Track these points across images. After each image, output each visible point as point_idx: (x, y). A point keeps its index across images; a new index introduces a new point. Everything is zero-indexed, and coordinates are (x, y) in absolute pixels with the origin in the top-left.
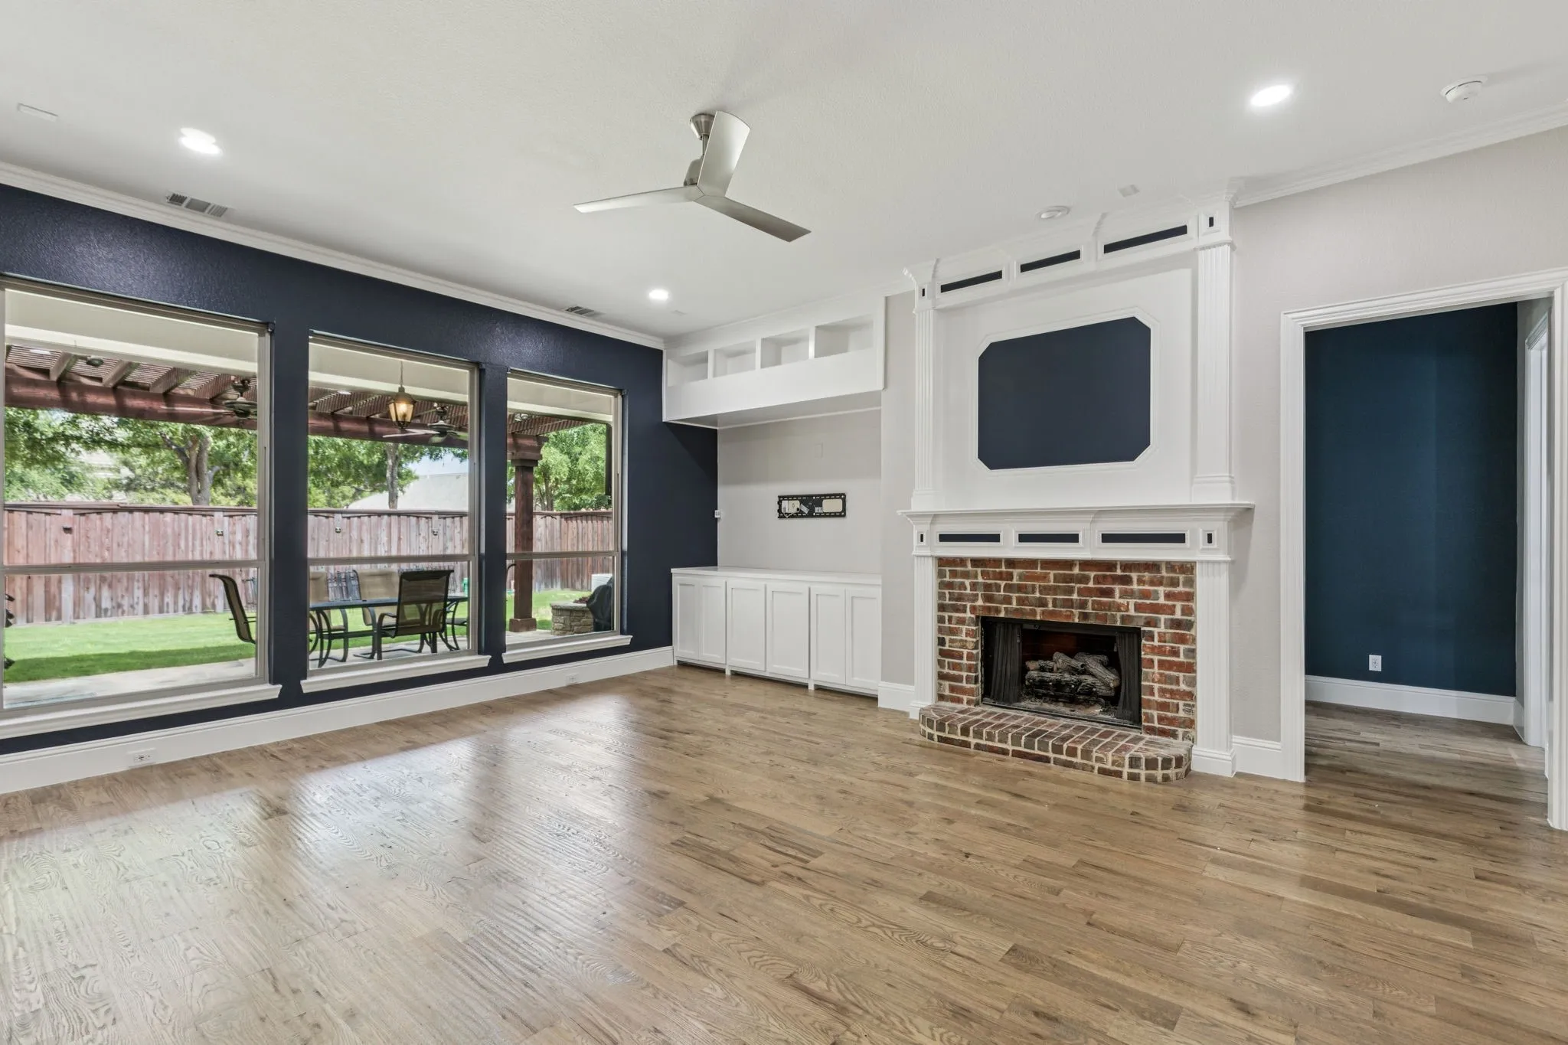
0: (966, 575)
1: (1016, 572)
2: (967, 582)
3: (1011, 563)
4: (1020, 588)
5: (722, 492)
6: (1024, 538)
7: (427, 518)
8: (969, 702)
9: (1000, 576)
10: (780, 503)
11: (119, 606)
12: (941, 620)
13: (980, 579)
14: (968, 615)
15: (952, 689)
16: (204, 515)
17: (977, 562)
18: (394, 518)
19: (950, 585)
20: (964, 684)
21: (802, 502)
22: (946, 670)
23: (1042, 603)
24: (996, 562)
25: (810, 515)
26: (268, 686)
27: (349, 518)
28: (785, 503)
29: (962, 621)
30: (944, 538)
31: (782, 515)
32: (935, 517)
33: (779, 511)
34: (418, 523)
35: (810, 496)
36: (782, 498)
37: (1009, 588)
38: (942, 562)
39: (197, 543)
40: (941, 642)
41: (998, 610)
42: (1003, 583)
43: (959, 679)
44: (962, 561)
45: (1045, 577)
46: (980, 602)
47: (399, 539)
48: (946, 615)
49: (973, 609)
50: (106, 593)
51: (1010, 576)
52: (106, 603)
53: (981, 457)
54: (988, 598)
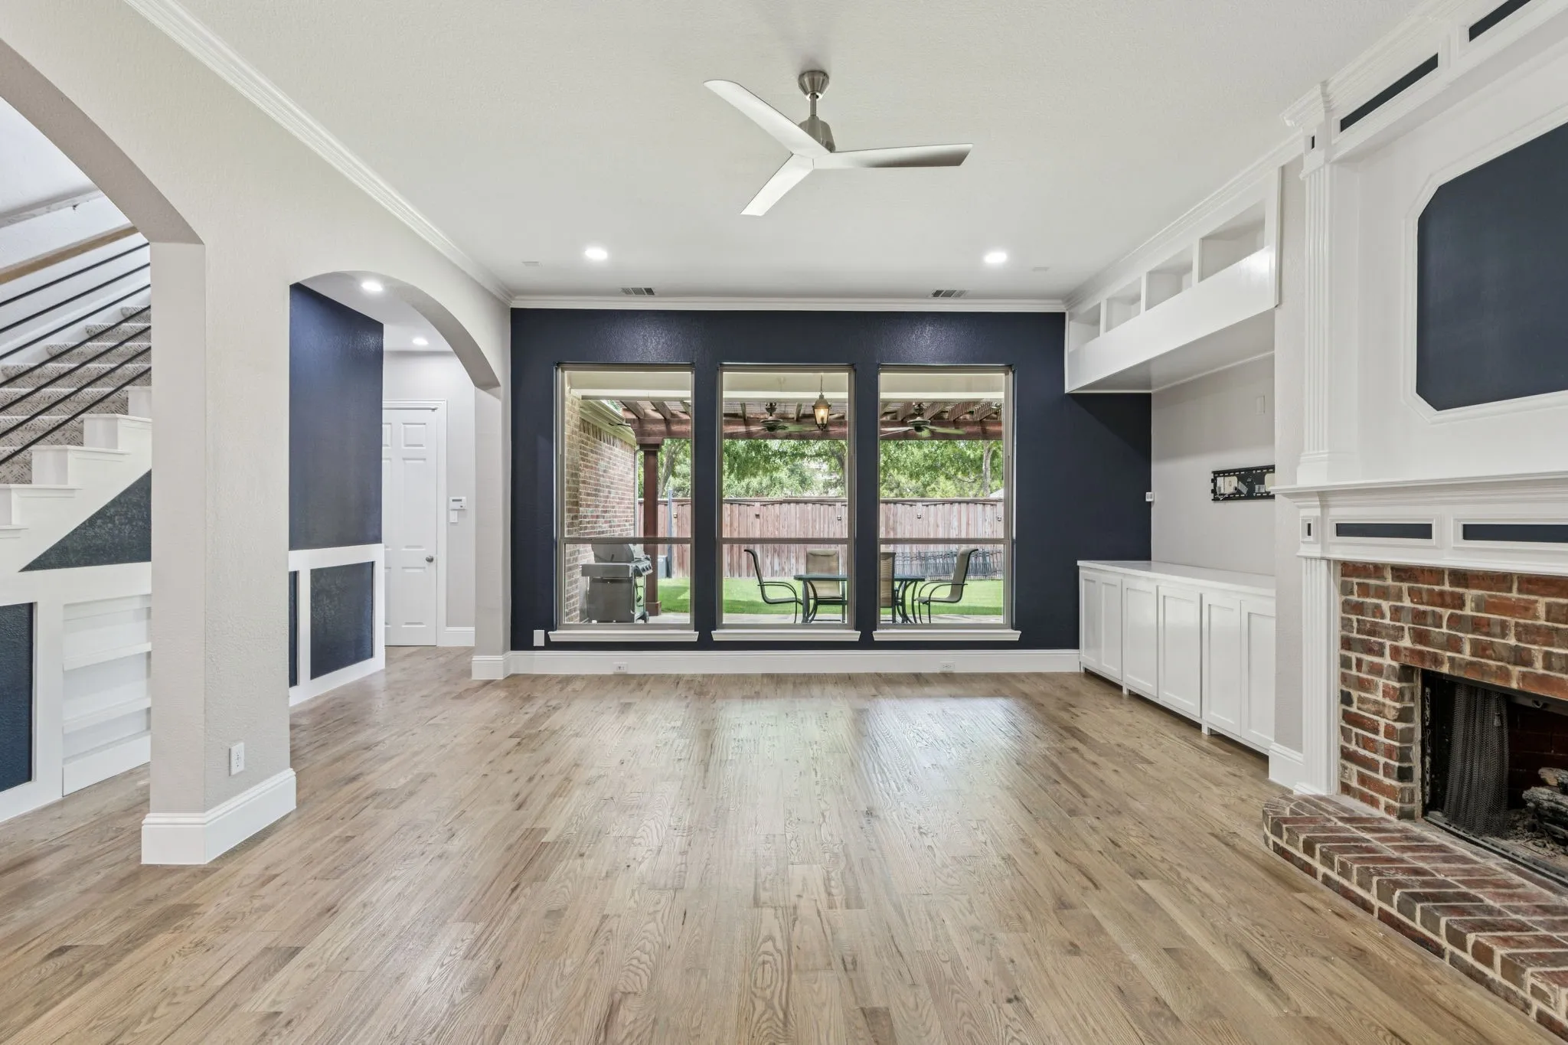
0: (1383, 593)
1: (1470, 594)
2: (1386, 605)
3: (1461, 577)
4: (1476, 625)
5: (1155, 468)
6: (1472, 532)
7: (992, 505)
8: (1389, 809)
9: (1441, 599)
10: (1214, 481)
11: (783, 569)
12: (1345, 663)
13: (1407, 603)
14: (1387, 661)
15: (1363, 780)
16: (830, 505)
17: (1402, 572)
18: (964, 506)
19: (1358, 608)
20: (1380, 776)
21: (1240, 479)
22: (1353, 747)
23: (1522, 658)
24: (1434, 574)
25: (1250, 496)
26: (693, 632)
27: (927, 506)
28: (1220, 480)
29: (1377, 670)
30: (1343, 530)
31: (1217, 496)
32: (1324, 496)
33: (1214, 491)
34: (984, 510)
35: (1249, 470)
36: (1217, 474)
37: (1455, 622)
38: (1349, 569)
39: (826, 526)
40: (1346, 699)
41: (1437, 660)
42: (1446, 613)
43: (1372, 765)
44: (1377, 570)
45: (1527, 609)
46: (1406, 642)
47: (968, 524)
48: (1353, 656)
49: (1396, 652)
50: (776, 561)
51: (1459, 602)
52: (776, 567)
53: (1421, 390)
54: (1420, 637)
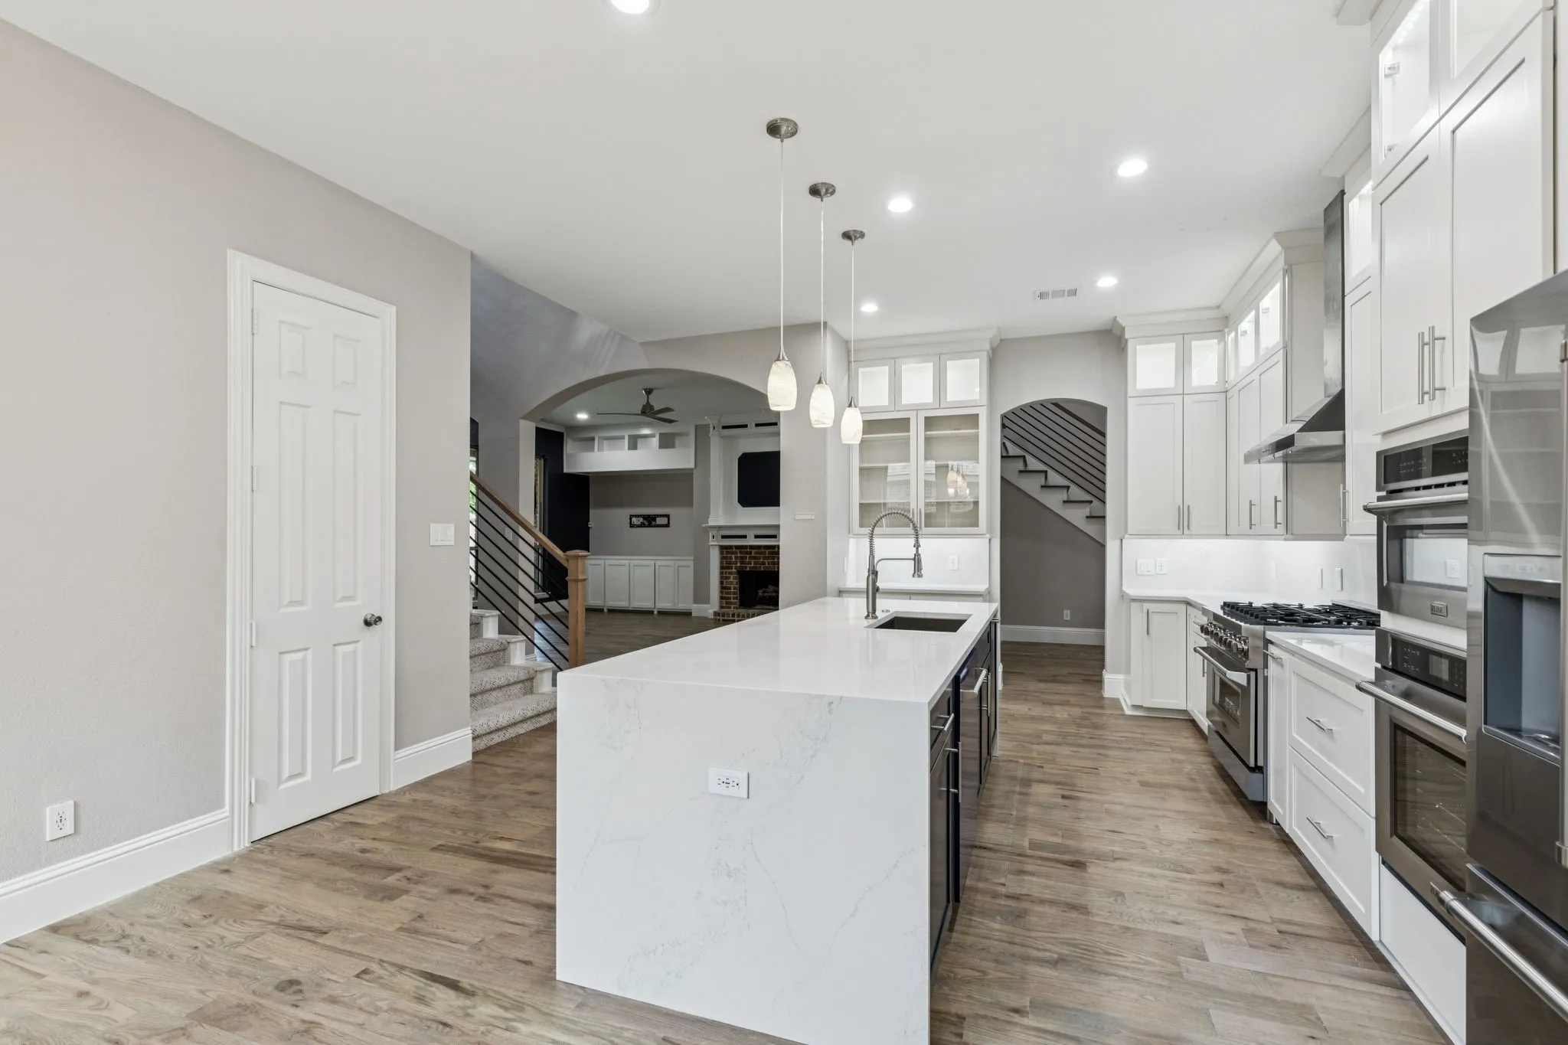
0: (732, 553)
1: (753, 551)
2: (733, 556)
3: (752, 547)
4: (755, 558)
5: (592, 513)
6: (757, 537)
8: (734, 608)
9: (747, 553)
10: (631, 519)
12: (721, 573)
13: (739, 555)
14: (734, 570)
15: (727, 603)
17: (738, 547)
19: (726, 558)
20: (732, 600)
21: (644, 519)
22: (724, 595)
23: (764, 563)
24: (745, 547)
25: (649, 526)
28: (634, 519)
29: (731, 573)
30: (723, 537)
31: (632, 526)
32: (720, 528)
33: (631, 523)
35: (649, 516)
36: (631, 516)
37: (750, 558)
38: (722, 548)
40: (722, 583)
41: (746, 567)
42: (748, 556)
43: (729, 598)
44: (731, 547)
45: (765, 553)
46: (739, 565)
48: (724, 571)
49: (736, 568)
51: (751, 553)
53: (739, 501)
54: (742, 563)
